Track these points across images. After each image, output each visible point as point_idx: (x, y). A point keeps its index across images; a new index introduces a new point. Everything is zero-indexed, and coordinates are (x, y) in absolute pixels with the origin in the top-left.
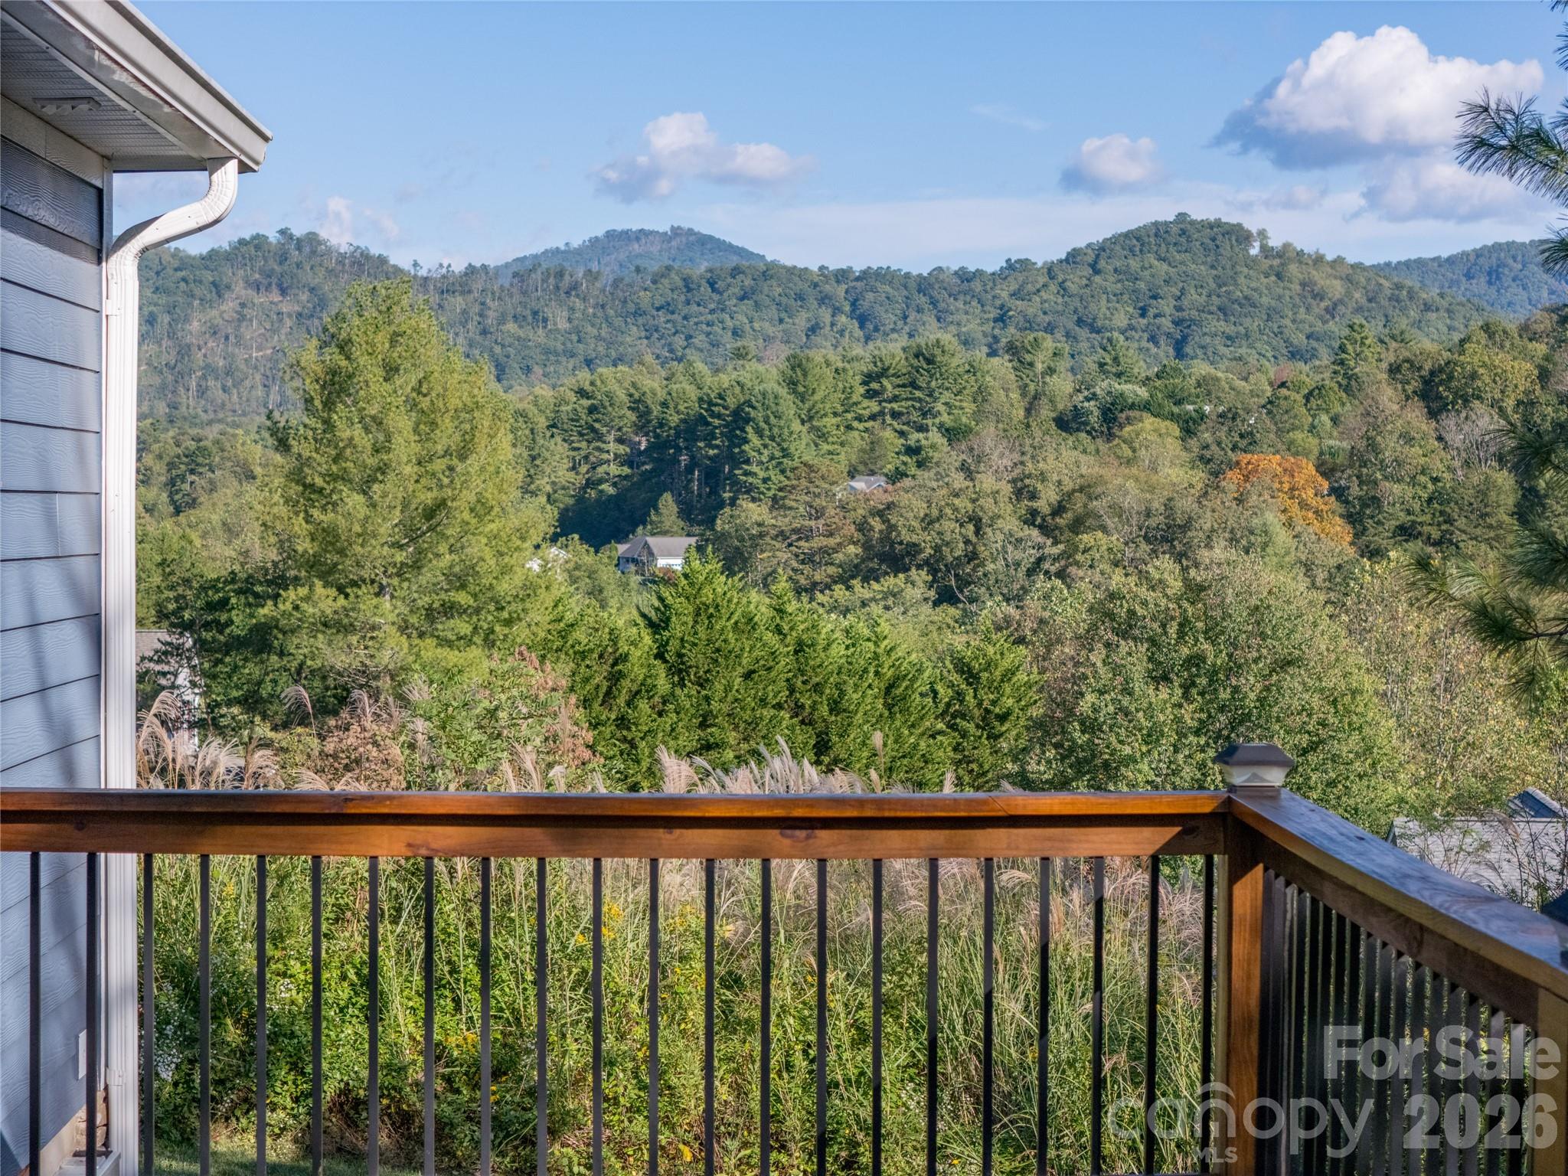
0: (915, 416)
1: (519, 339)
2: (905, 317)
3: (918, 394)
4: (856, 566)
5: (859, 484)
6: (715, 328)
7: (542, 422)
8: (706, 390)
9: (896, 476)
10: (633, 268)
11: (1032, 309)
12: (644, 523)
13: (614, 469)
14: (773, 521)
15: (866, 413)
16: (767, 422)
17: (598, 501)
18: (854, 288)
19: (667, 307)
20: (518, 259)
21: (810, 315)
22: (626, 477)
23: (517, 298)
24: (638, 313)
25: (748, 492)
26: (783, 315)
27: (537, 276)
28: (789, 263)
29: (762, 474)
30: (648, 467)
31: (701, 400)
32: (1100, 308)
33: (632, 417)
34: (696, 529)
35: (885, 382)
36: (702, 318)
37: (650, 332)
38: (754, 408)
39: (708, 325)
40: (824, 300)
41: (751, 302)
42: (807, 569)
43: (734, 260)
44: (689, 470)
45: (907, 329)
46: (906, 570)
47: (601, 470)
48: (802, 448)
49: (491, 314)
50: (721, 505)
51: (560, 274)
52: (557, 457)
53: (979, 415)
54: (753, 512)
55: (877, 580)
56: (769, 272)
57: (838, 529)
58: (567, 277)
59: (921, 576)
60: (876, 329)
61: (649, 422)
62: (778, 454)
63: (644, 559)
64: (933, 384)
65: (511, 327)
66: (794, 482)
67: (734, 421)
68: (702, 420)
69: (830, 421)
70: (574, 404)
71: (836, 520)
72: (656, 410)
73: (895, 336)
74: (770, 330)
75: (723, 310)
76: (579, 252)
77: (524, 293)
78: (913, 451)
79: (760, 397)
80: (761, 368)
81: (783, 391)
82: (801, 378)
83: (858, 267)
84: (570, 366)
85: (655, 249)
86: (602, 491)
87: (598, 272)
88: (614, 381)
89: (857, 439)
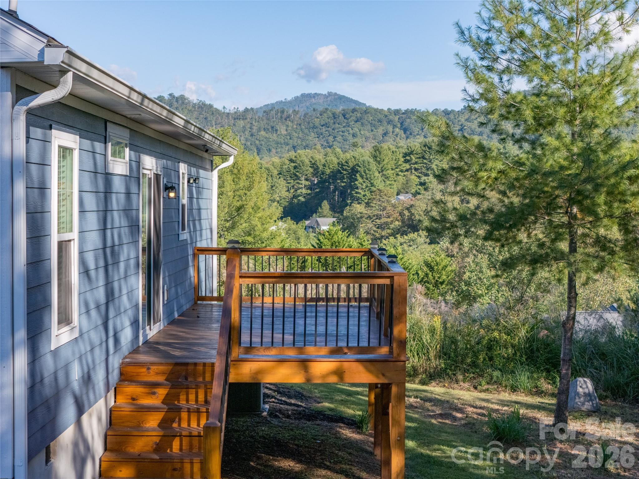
0: (424, 170)
1: (266, 138)
2: (422, 129)
3: (425, 161)
4: (398, 229)
5: (401, 197)
6: (345, 134)
7: (275, 172)
8: (341, 159)
9: (416, 194)
10: (312, 109)
11: (473, 126)
12: (316, 213)
13: (304, 191)
14: (366, 212)
15: (404, 169)
16: (365, 172)
17: (298, 204)
18: (402, 117)
19: (326, 125)
20: (265, 105)
21: (384, 128)
22: (309, 194)
23: (265, 121)
24: (314, 127)
25: (357, 200)
26: (373, 128)
27: (273, 112)
28: (376, 107)
29: (363, 193)
30: (318, 190)
31: (338, 163)
33: (311, 170)
34: (337, 215)
35: (412, 156)
36: (340, 130)
37: (319, 135)
38: (360, 167)
39: (342, 132)
40: (389, 122)
41: (360, 123)
42: (379, 231)
43: (353, 106)
44: (334, 191)
45: (423, 134)
46: (418, 231)
47: (299, 191)
48: (379, 183)
49: (255, 128)
50: (347, 205)
51: (283, 112)
52: (281, 186)
54: (358, 208)
55: (406, 235)
56: (368, 111)
57: (392, 215)
58: (285, 113)
59: (424, 233)
60: (411, 134)
61: (318, 172)
62: (369, 185)
63: (316, 227)
64: (431, 157)
65: (263, 133)
66: (374, 197)
67: (352, 172)
68: (339, 172)
69: (390, 172)
70: (288, 165)
71: (390, 211)
72: (321, 167)
73: (418, 137)
74: (368, 134)
75: (348, 126)
76: (290, 102)
77: (268, 119)
78: (422, 184)
79: (362, 163)
80: (362, 151)
81: (371, 160)
82: (378, 155)
83: (404, 108)
84: (287, 149)
85: (321, 101)
86: (299, 200)
87: (298, 111)
88: (305, 155)
89: (401, 179)
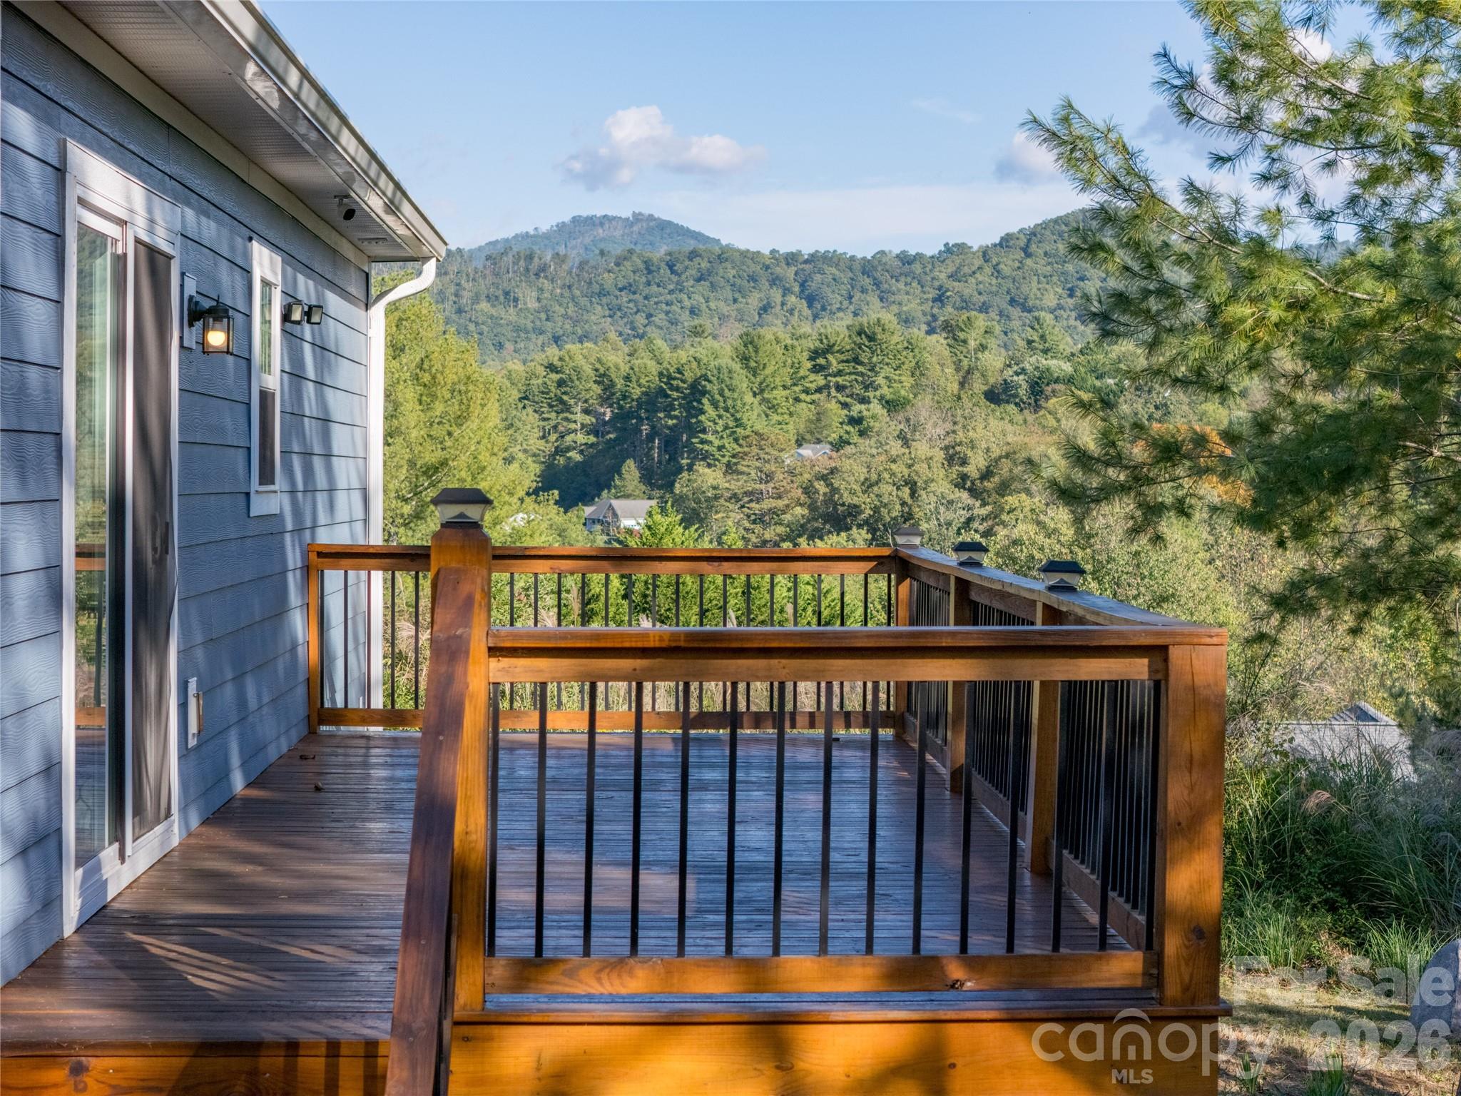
0: (858, 389)
1: (492, 317)
2: (850, 297)
3: (860, 369)
4: (802, 526)
5: (806, 452)
6: (674, 307)
7: (514, 394)
8: (665, 365)
9: (840, 445)
10: (597, 252)
11: (968, 289)
12: (609, 488)
13: (581, 438)
14: (727, 485)
15: (813, 386)
16: (722, 395)
17: (566, 467)
18: (803, 270)
19: (629, 288)
20: (490, 243)
21: (762, 295)
22: (592, 445)
23: (490, 278)
24: (602, 293)
25: (704, 459)
26: (737, 295)
27: (509, 259)
28: (742, 247)
29: (717, 443)
30: (612, 436)
31: (661, 374)
32: (1031, 289)
33: (598, 389)
34: (657, 493)
35: (830, 357)
36: (661, 298)
37: (613, 310)
38: (710, 381)
39: (667, 304)
40: (775, 281)
41: (707, 283)
42: (758, 528)
43: (691, 244)
44: (650, 438)
45: (852, 308)
46: (848, 529)
47: (569, 438)
48: (754, 418)
49: (465, 294)
50: (680, 470)
51: (530, 258)
52: (529, 427)
53: (917, 388)
54: (708, 477)
55: (821, 538)
56: (724, 255)
57: (787, 492)
58: (536, 260)
59: (860, 533)
60: (824, 309)
61: (614, 394)
62: (732, 424)
63: (609, 519)
64: (875, 359)
65: (484, 306)
66: (746, 449)
67: (692, 394)
68: (661, 393)
69: (779, 394)
70: (543, 378)
71: (784, 483)
72: (620, 384)
73: (841, 314)
74: (725, 309)
75: (681, 291)
76: (546, 236)
77: (497, 275)
78: (855, 421)
79: (715, 372)
80: (716, 345)
81: (737, 366)
82: (753, 354)
83: (807, 250)
84: (540, 342)
85: (618, 233)
86: (569, 458)
87: (565, 256)
88: (581, 356)
89: (805, 410)
